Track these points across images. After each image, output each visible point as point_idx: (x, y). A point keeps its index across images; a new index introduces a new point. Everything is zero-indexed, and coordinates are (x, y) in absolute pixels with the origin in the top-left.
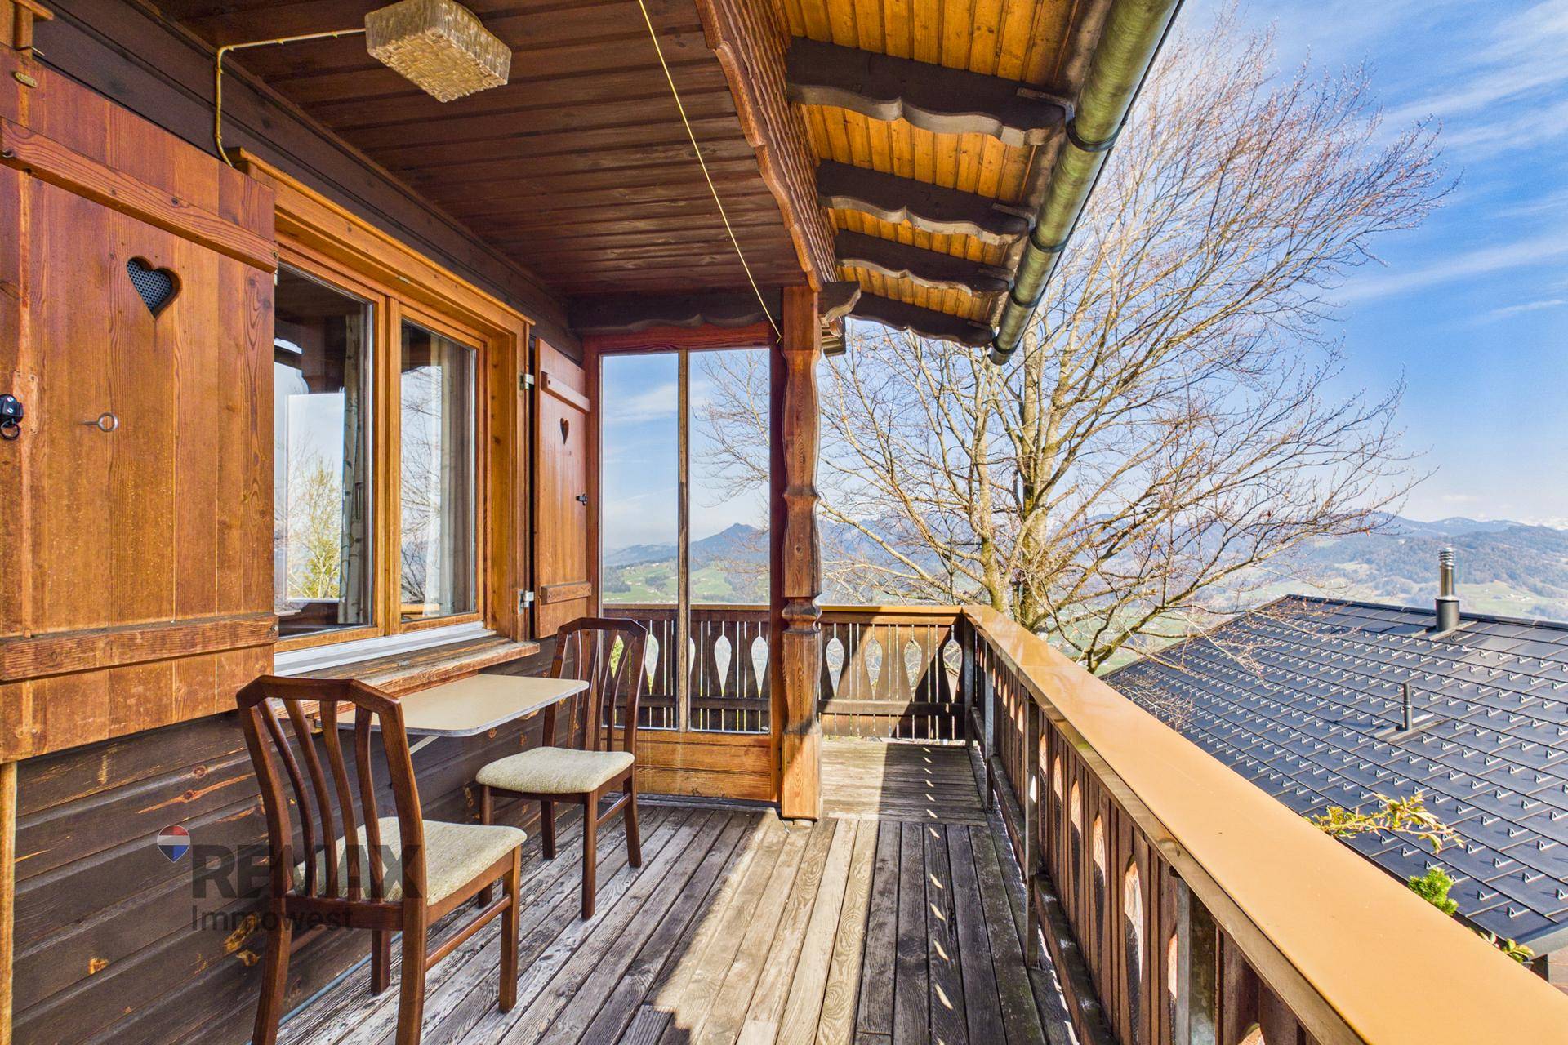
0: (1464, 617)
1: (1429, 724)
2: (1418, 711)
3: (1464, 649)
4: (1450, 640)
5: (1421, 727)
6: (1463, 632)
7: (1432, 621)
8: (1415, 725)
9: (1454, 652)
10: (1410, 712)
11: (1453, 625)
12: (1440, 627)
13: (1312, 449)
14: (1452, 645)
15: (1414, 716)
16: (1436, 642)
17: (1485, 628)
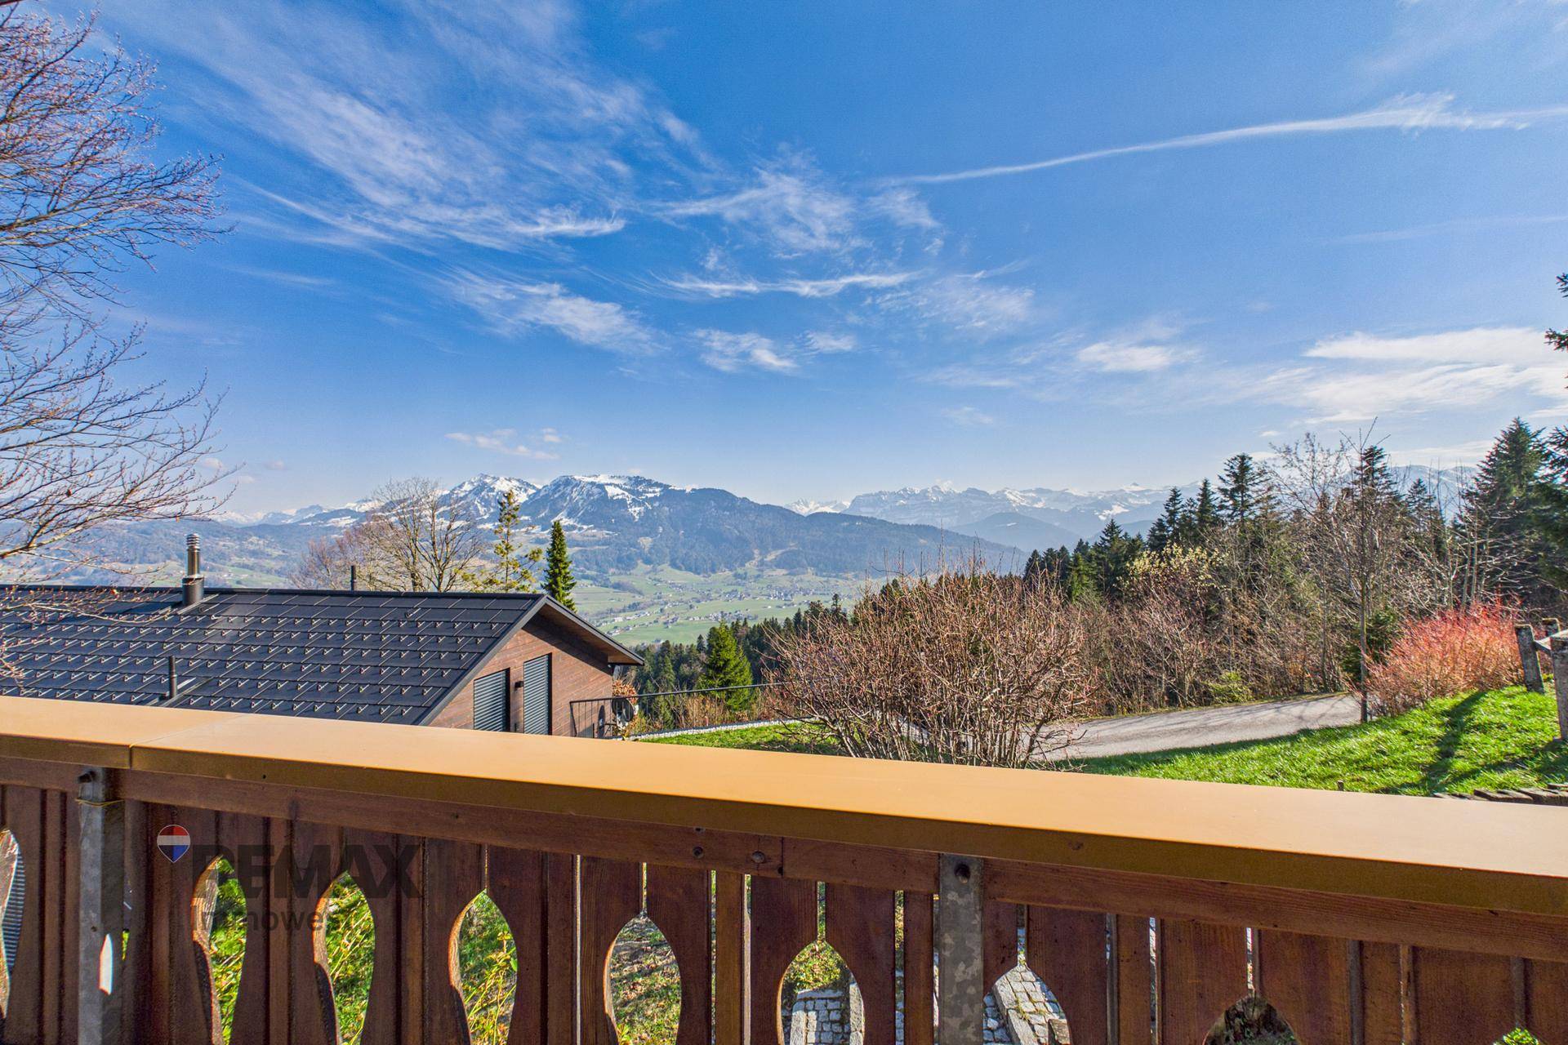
0: (207, 592)
1: (194, 687)
2: (181, 679)
3: (213, 617)
4: (198, 611)
5: (187, 692)
6: (209, 604)
7: (179, 597)
8: (179, 691)
9: (203, 622)
10: (175, 680)
11: (199, 599)
12: (187, 601)
13: (94, 429)
14: (201, 616)
15: (179, 683)
16: (185, 616)
17: (227, 599)
